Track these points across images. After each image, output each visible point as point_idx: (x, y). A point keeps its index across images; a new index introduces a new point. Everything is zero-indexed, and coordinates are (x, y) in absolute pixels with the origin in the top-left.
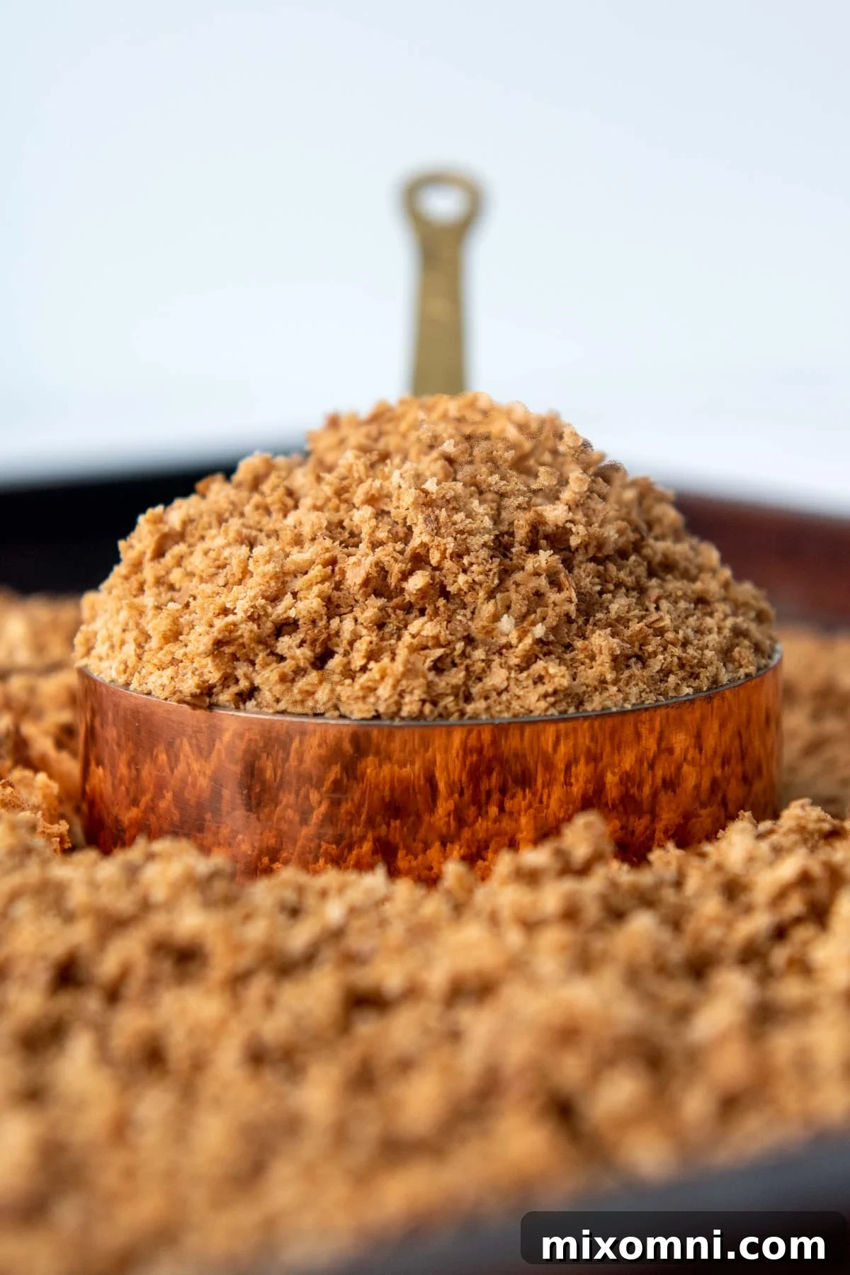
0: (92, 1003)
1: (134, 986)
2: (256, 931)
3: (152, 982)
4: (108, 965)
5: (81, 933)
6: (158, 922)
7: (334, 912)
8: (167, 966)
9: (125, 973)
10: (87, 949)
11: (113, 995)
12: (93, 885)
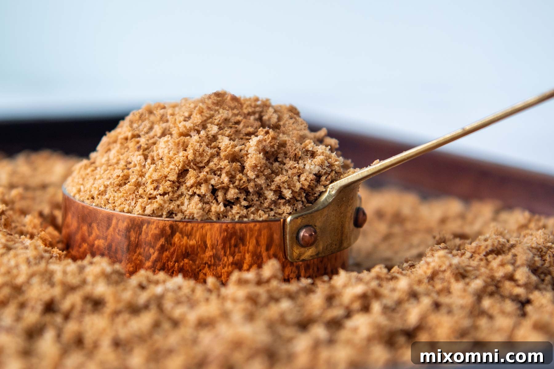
0: (59, 319)
1: (75, 314)
2: (127, 295)
3: (83, 312)
4: (66, 305)
5: (57, 291)
6: (88, 289)
7: (159, 290)
8: (89, 306)
9: (73, 307)
10: (58, 298)
11: (67, 317)
12: (65, 273)
